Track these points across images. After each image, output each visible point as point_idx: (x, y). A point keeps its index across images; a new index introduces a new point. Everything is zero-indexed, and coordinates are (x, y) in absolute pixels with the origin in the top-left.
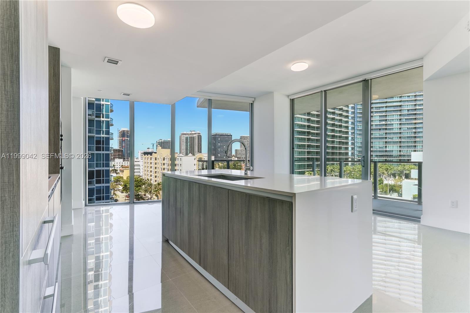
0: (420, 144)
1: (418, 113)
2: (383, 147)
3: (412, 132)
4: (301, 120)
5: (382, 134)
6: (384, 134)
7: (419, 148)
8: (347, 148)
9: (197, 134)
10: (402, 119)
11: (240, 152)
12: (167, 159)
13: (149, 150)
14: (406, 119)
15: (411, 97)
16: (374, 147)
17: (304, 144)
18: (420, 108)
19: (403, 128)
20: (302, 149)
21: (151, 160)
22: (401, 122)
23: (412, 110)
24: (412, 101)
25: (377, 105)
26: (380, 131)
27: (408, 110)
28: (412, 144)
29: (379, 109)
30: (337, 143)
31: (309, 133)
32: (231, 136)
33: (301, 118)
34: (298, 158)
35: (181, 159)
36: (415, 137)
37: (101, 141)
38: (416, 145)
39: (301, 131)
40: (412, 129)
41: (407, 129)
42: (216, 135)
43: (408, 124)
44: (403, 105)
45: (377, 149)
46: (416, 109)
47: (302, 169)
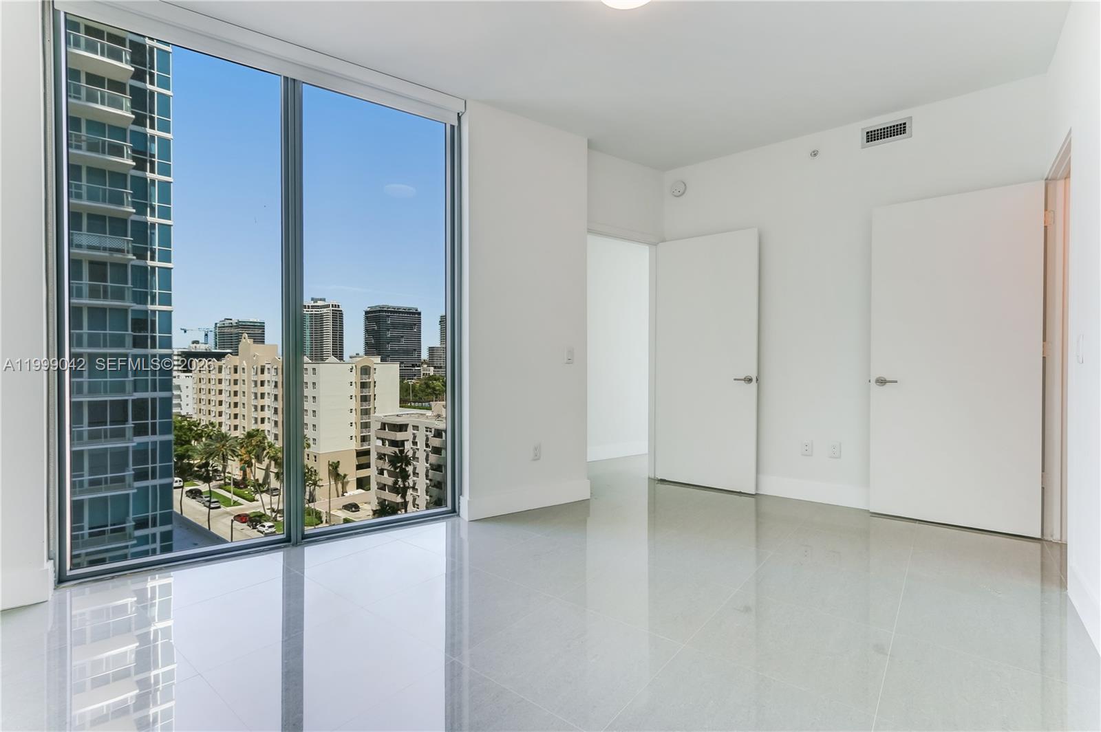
9: (331, 308)
11: (440, 353)
12: (273, 371)
13: (198, 346)
21: (219, 372)
32: (419, 314)
35: (314, 369)
37: (148, 319)
42: (380, 311)
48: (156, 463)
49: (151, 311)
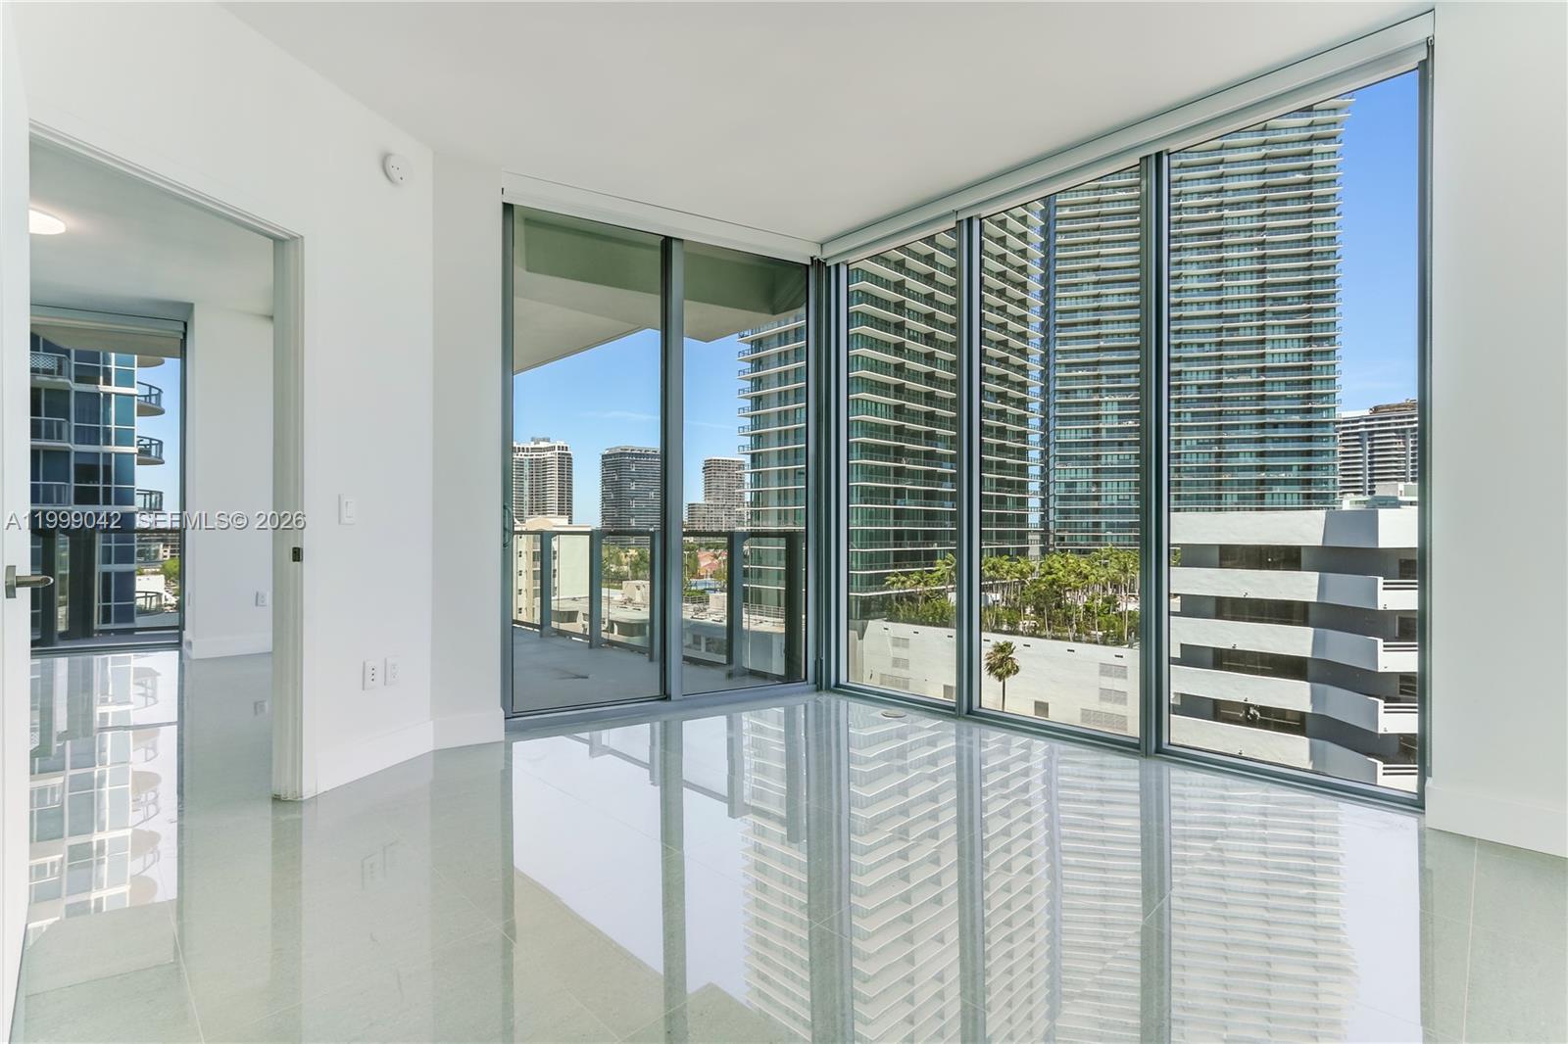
0: (1232, 490)
1: (1226, 397)
2: (1130, 500)
3: (1210, 453)
4: (876, 408)
5: (1127, 457)
6: (1133, 457)
7: (1229, 501)
8: (1022, 503)
9: (557, 451)
10: (1182, 415)
11: (703, 511)
14: (1193, 414)
15: (1207, 347)
16: (1103, 498)
17: (886, 488)
18: (1231, 380)
19: (1186, 440)
20: (876, 504)
22: (1180, 421)
23: (1210, 386)
24: (1210, 358)
25: (1113, 369)
26: (1120, 450)
27: (1200, 387)
28: (1210, 490)
29: (1119, 382)
30: (991, 485)
31: (899, 453)
33: (876, 403)
34: (865, 532)
36: (1219, 469)
37: (99, 466)
38: (1221, 495)
39: (876, 445)
40: (1210, 443)
41: (1198, 443)
42: (621, 455)
43: (1198, 428)
44: (1186, 372)
45: (1113, 504)
46: (1221, 383)
47: (876, 569)
48: (110, 601)
49: (105, 454)
